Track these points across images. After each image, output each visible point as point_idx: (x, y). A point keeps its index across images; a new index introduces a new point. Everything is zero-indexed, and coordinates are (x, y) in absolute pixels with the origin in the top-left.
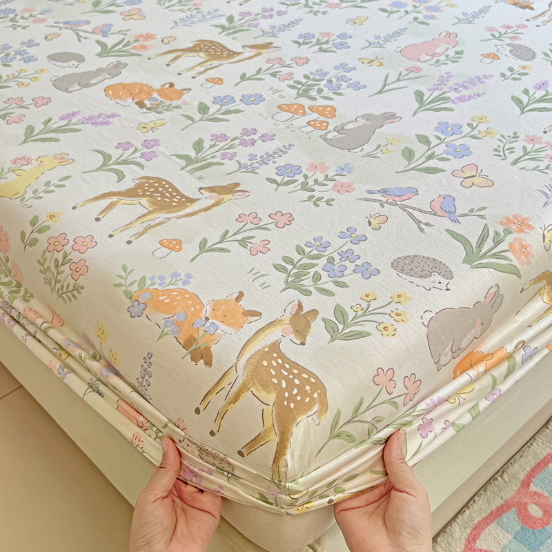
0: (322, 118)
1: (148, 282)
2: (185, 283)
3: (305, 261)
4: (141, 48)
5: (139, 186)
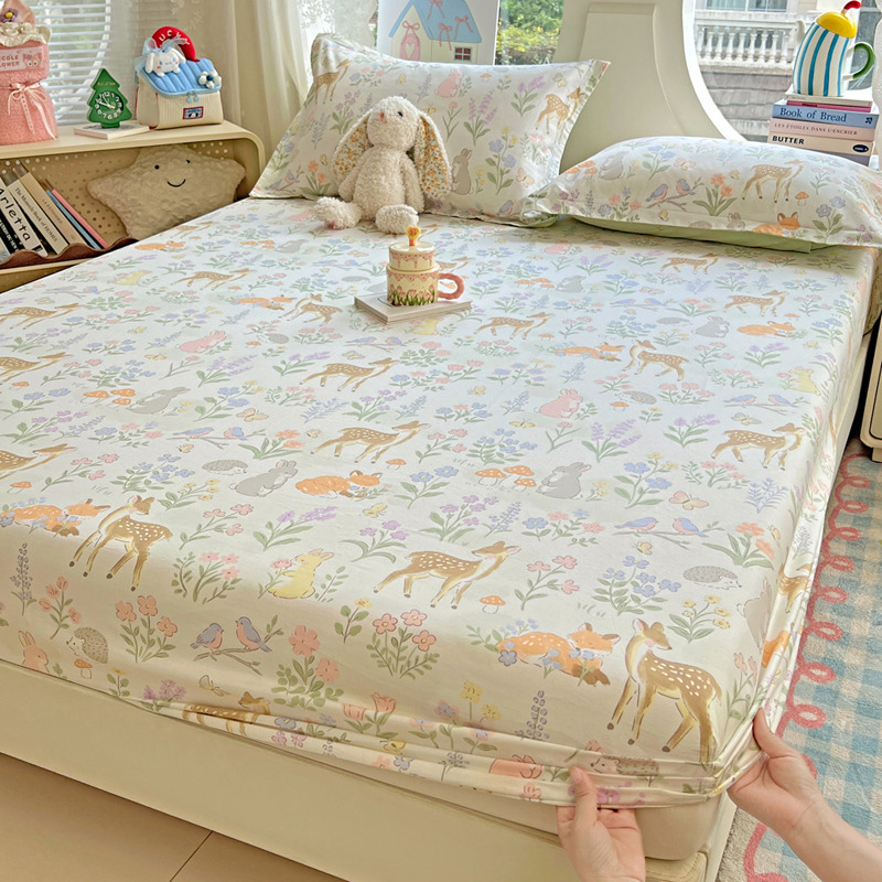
0: (523, 477)
1: (503, 635)
2: (533, 627)
3: (614, 589)
4: (294, 444)
5: (416, 562)
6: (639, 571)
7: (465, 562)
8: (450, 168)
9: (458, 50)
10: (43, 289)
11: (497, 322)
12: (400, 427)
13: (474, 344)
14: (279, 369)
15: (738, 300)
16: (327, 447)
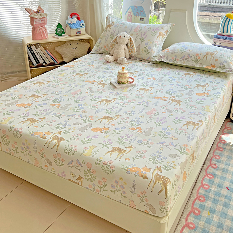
0: (139, 130)
1: (128, 167)
2: (135, 166)
3: (153, 158)
4: (92, 119)
5: (113, 149)
6: (159, 154)
7: (123, 150)
8: (136, 49)
9: (141, 18)
10: (43, 77)
11: (141, 89)
12: (115, 116)
13: (135, 95)
14: (91, 100)
15: (198, 86)
16: (99, 120)
